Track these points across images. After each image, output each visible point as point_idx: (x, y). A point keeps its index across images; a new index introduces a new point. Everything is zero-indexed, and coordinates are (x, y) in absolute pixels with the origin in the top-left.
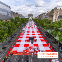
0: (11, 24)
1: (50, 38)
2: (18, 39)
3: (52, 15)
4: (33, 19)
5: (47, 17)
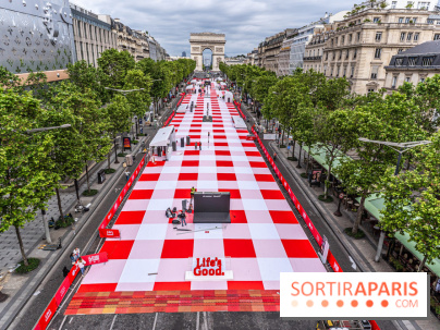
0: (76, 104)
1: (329, 200)
2: (121, 204)
3: (348, 49)
4: (222, 66)
5: (317, 59)
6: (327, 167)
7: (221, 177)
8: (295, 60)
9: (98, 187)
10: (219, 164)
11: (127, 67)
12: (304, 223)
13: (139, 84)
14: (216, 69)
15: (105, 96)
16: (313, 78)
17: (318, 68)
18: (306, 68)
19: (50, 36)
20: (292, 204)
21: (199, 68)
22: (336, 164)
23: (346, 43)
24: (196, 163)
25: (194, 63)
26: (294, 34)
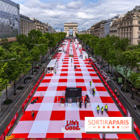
0: (18, 50)
1: (127, 91)
2: (33, 93)
3: (128, 27)
4: (76, 34)
5: (116, 31)
6: (124, 76)
7: (77, 81)
8: (106, 32)
9: (24, 85)
10: (76, 75)
11: (39, 36)
12: (117, 103)
13: (44, 42)
14: (74, 36)
15: (30, 47)
16: (114, 39)
17: (116, 35)
18: (111, 35)
19: (11, 26)
20: (110, 93)
21: (67, 36)
22: (128, 74)
23: (126, 25)
24: (66, 75)
25: (66, 34)
26: (105, 22)
